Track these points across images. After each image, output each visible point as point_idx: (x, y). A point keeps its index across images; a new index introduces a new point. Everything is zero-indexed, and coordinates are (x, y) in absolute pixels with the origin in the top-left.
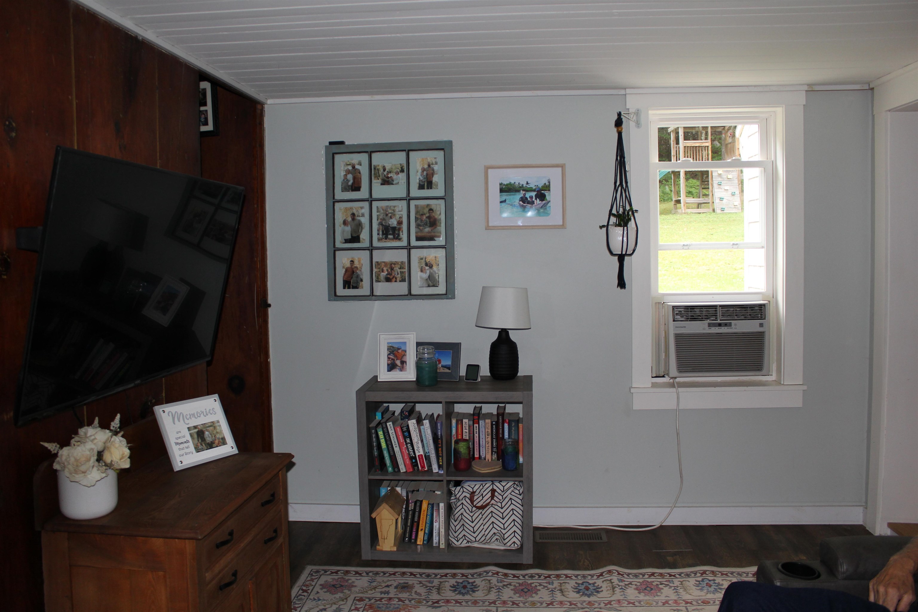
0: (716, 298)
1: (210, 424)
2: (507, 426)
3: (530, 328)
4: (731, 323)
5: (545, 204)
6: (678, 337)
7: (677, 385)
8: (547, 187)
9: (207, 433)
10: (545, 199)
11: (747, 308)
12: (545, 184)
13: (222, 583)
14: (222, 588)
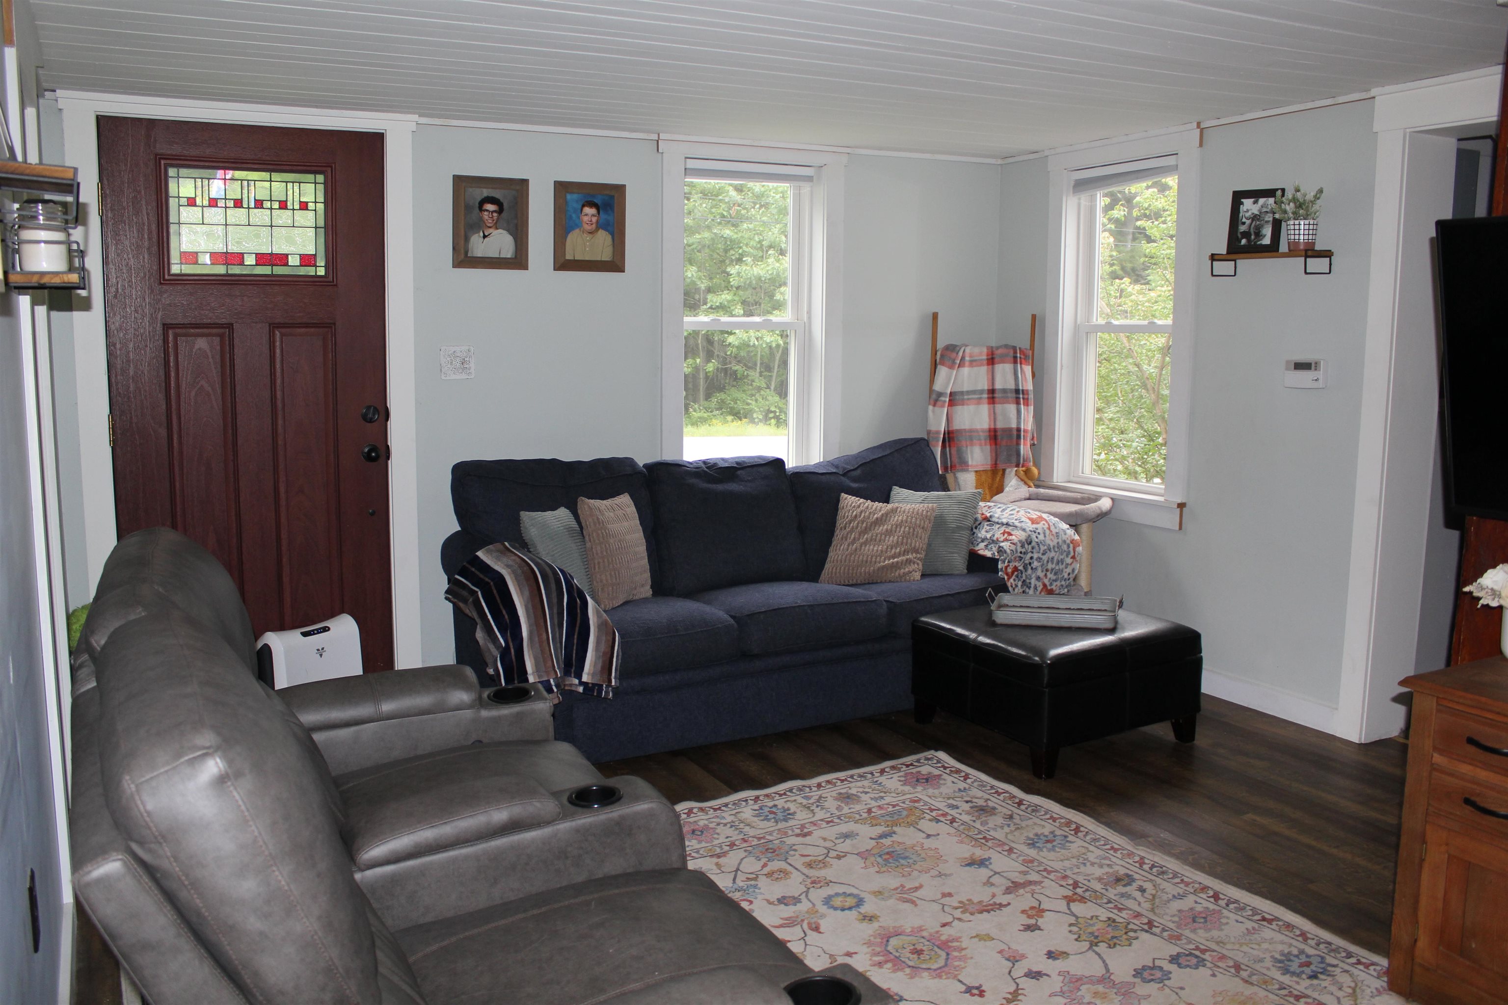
13: (1473, 798)
14: (1467, 801)
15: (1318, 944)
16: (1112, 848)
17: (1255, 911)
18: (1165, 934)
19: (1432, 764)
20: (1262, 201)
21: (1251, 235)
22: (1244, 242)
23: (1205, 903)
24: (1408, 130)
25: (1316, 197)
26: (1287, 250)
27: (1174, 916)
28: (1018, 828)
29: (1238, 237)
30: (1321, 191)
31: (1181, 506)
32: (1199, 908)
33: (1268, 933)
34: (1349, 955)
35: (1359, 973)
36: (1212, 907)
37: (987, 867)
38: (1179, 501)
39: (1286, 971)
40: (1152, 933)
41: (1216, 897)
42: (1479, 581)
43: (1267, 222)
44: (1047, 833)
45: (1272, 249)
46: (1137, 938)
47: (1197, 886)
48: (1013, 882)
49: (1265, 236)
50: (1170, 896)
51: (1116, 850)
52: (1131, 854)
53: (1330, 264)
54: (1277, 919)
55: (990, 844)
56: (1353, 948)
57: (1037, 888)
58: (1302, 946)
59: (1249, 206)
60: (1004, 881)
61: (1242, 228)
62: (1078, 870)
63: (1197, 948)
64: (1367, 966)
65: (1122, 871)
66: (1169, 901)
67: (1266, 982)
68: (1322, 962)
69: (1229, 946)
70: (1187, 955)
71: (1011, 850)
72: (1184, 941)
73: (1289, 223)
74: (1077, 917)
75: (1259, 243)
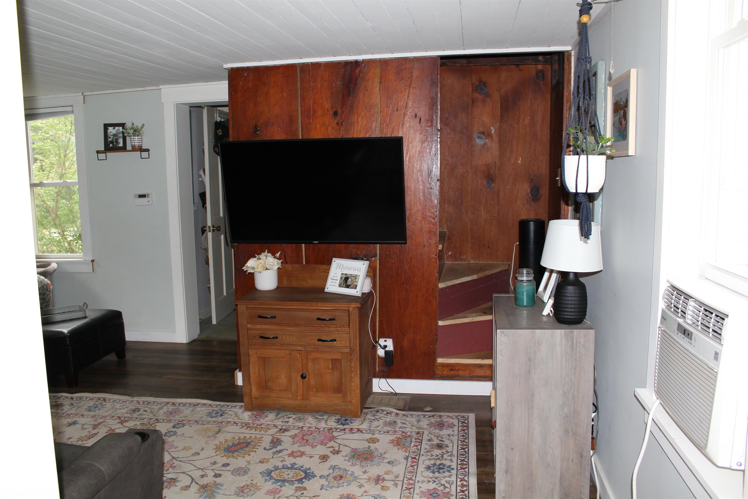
1: (354, 276)
8: (627, 103)
9: (350, 279)
12: (626, 99)
13: (263, 336)
14: (262, 337)
15: (217, 406)
16: (123, 402)
17: (190, 404)
18: (165, 421)
19: (247, 328)
20: (117, 128)
21: (114, 143)
22: (111, 145)
23: (171, 408)
24: (175, 103)
25: (142, 128)
26: (131, 149)
27: (163, 415)
28: (78, 407)
29: (108, 144)
30: (143, 125)
31: (93, 261)
32: (170, 410)
33: (198, 409)
34: (228, 406)
35: (233, 409)
36: (174, 408)
37: (77, 424)
38: (91, 259)
39: (212, 417)
40: (160, 422)
41: (174, 404)
42: (246, 265)
43: (120, 137)
44: (92, 405)
45: (124, 149)
46: (156, 426)
47: (164, 403)
48: (93, 425)
49: (120, 143)
50: (157, 409)
51: (126, 402)
52: (132, 401)
53: (149, 154)
54: (199, 404)
55: (71, 416)
56: (228, 404)
57: (105, 423)
58: (212, 409)
59: (111, 130)
60: (90, 426)
61: (110, 140)
62: (116, 413)
63: (179, 421)
64: (235, 407)
65: (133, 408)
66: (158, 411)
67: (209, 422)
68: (221, 411)
69: (189, 417)
70: (177, 424)
71: (82, 415)
72: (173, 421)
73: (131, 138)
74: (129, 427)
75: (118, 146)
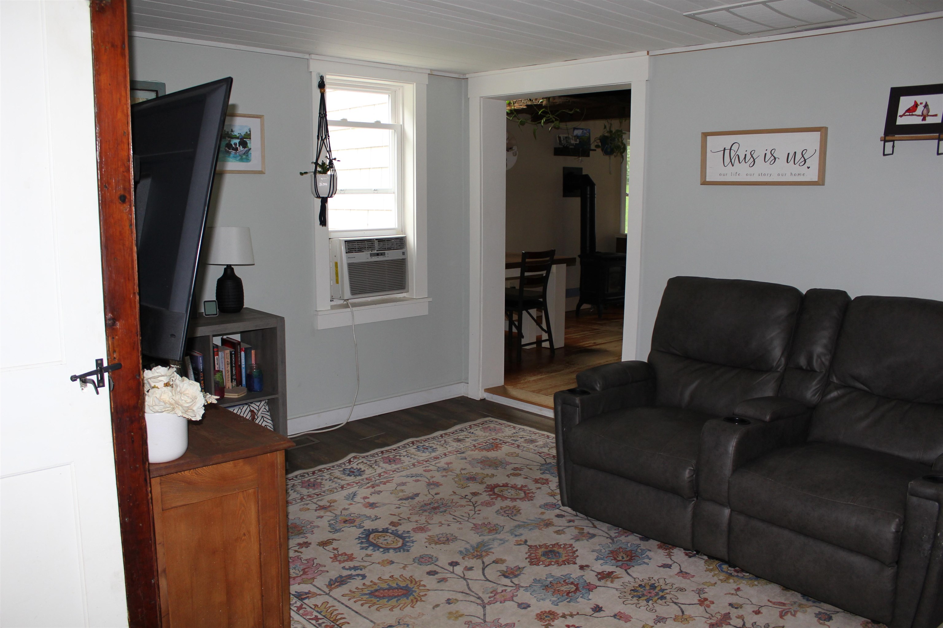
0: (367, 233)
2: (244, 354)
3: (254, 265)
4: (385, 253)
5: (247, 151)
6: (351, 267)
7: (351, 305)
8: (248, 136)
10: (247, 147)
11: (385, 241)
12: (247, 132)
